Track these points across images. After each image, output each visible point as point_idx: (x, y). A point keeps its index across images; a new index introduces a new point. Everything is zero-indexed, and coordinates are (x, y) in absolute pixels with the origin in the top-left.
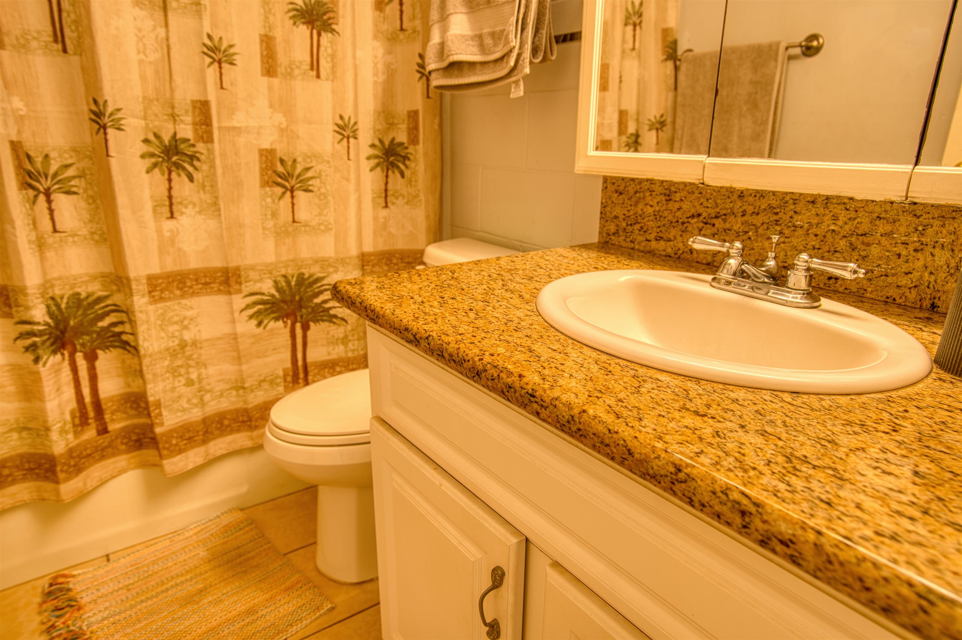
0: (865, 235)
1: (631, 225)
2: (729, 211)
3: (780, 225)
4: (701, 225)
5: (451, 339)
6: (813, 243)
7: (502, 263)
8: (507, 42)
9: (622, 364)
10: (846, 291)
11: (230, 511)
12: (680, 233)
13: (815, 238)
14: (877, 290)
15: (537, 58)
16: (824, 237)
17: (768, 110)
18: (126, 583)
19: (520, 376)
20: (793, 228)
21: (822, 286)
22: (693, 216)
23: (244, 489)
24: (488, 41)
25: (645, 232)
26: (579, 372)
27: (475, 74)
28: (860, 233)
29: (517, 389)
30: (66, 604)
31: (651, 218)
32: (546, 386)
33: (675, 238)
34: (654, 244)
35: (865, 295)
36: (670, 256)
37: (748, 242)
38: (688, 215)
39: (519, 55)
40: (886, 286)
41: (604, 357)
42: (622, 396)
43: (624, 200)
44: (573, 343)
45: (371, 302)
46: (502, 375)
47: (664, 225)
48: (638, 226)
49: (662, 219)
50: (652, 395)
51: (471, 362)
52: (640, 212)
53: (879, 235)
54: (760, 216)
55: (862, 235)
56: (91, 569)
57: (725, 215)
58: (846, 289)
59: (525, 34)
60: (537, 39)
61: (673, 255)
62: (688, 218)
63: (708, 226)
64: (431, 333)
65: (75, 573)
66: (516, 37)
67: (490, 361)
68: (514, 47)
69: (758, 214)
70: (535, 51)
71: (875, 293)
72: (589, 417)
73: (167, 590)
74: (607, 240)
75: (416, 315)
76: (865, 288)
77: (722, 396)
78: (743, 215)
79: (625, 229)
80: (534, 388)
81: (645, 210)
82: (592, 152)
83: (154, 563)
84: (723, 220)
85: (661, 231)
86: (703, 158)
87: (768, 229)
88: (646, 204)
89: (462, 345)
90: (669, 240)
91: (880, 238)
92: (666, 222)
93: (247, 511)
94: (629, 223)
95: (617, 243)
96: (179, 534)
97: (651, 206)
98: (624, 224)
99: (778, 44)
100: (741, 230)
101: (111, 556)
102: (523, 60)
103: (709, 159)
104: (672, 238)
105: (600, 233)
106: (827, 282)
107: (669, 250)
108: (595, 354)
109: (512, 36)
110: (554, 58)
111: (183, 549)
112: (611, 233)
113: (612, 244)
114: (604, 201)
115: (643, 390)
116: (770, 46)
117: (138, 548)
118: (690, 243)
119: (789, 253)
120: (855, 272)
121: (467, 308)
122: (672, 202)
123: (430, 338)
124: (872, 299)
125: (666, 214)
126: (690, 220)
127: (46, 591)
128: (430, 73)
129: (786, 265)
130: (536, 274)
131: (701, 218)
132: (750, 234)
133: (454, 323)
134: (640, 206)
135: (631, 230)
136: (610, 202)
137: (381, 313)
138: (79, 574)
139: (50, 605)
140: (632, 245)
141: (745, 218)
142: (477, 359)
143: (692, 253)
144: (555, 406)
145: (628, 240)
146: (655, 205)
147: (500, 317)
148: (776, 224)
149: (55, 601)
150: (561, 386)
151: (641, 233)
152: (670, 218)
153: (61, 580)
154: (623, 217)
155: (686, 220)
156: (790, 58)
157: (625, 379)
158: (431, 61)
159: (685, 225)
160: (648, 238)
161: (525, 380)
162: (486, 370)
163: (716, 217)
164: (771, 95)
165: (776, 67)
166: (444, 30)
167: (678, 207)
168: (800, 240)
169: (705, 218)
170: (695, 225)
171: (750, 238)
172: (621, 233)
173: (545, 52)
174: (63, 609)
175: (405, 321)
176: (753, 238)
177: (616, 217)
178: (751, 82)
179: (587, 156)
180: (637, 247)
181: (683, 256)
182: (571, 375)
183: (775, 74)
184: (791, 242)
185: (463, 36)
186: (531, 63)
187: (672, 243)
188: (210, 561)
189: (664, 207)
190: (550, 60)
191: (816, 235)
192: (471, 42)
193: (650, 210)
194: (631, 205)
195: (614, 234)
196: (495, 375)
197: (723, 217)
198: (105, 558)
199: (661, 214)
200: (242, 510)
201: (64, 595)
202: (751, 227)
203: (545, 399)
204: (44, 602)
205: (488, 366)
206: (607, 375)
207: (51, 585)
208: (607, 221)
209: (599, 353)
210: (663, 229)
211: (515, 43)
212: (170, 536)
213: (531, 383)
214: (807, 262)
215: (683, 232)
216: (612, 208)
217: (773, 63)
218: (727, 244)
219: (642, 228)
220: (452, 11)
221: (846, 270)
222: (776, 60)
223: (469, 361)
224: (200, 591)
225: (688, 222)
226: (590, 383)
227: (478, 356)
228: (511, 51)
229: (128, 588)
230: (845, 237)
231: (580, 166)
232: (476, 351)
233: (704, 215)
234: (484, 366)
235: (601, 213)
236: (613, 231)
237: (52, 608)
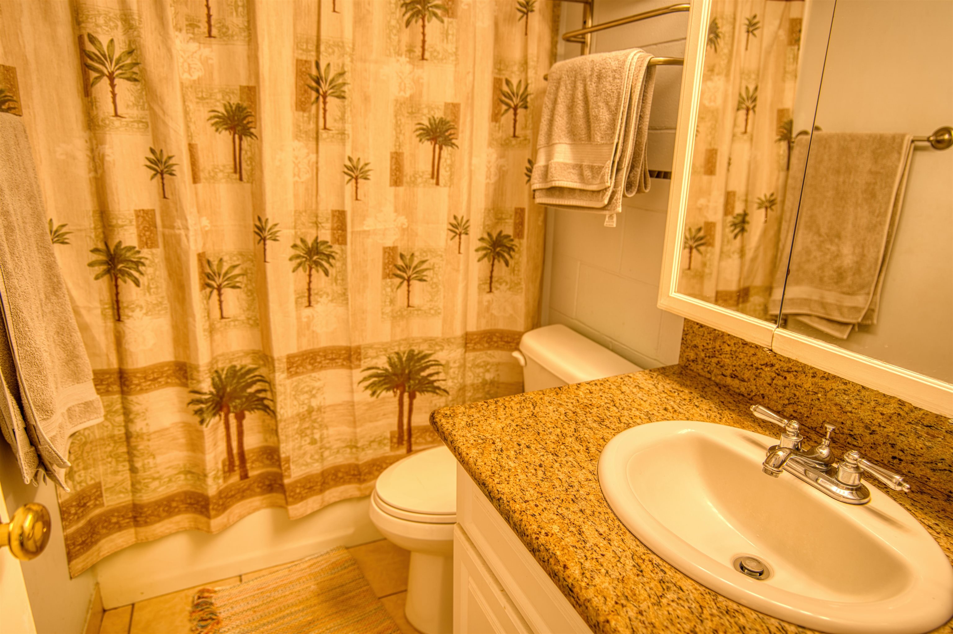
0: (930, 427)
1: (709, 357)
2: (801, 369)
3: (848, 395)
4: (774, 375)
5: (518, 506)
6: (879, 421)
7: (581, 393)
8: (603, 182)
9: (654, 562)
10: (909, 474)
11: (338, 548)
12: (754, 377)
13: (881, 417)
14: (940, 482)
15: (632, 192)
16: (890, 417)
18: (254, 605)
19: (565, 567)
20: (860, 401)
21: (886, 462)
22: (766, 365)
23: (351, 531)
24: (587, 173)
25: (722, 367)
26: (615, 567)
27: (574, 198)
28: (925, 423)
29: (561, 579)
30: (209, 616)
31: (728, 356)
32: (583, 584)
33: (749, 379)
34: (729, 380)
35: (928, 483)
36: (743, 395)
37: (817, 402)
38: (762, 363)
39: (614, 193)
40: (950, 481)
41: (641, 550)
42: (644, 606)
43: (704, 333)
44: (619, 526)
45: (460, 445)
46: (551, 560)
47: (739, 366)
48: (714, 360)
49: (738, 359)
50: (670, 609)
51: (529, 538)
52: (718, 348)
53: (944, 430)
54: (829, 381)
55: (927, 426)
56: (228, 587)
58: (909, 472)
59: (620, 173)
60: (632, 175)
61: (746, 395)
62: (762, 365)
63: (780, 377)
64: (502, 496)
65: (217, 589)
66: (611, 178)
67: (544, 542)
68: (609, 187)
69: (827, 379)
70: (629, 186)
71: (938, 484)
72: (610, 628)
73: (284, 617)
74: (687, 364)
75: (494, 469)
76: (928, 476)
77: (732, 621)
78: (813, 377)
79: (703, 359)
80: (573, 583)
81: (722, 347)
82: (673, 293)
83: (275, 589)
84: (794, 376)
85: (736, 370)
86: (772, 326)
87: (836, 395)
88: (724, 342)
89: (525, 517)
90: (743, 380)
91: (945, 434)
92: (741, 363)
93: (351, 550)
94: (708, 355)
95: (695, 370)
96: (296, 565)
97: (729, 345)
98: (703, 355)
99: (903, 136)
100: (810, 389)
101: (243, 577)
102: (616, 200)
103: (778, 329)
104: (747, 380)
105: (680, 357)
106: (891, 460)
107: (743, 390)
108: (634, 544)
109: (607, 177)
110: (647, 191)
111: (298, 579)
112: (690, 359)
113: (691, 370)
114: (686, 329)
115: (664, 601)
116: (894, 138)
117: (264, 573)
118: (752, 409)
119: (855, 424)
120: (900, 484)
121: (538, 463)
123: (501, 501)
124: (935, 489)
125: (741, 355)
126: (763, 367)
127: (196, 602)
128: (534, 191)
129: (852, 433)
130: (608, 414)
131: (774, 369)
132: (820, 395)
133: (524, 484)
134: (718, 343)
135: (709, 361)
136: (691, 331)
137: (466, 459)
138: (219, 591)
139: (198, 615)
140: (709, 376)
141: (816, 380)
142: (534, 536)
143: (764, 398)
144: (587, 608)
145: (706, 370)
146: (732, 345)
147: (564, 480)
148: (845, 394)
149: (201, 613)
150: (595, 586)
151: (718, 367)
152: (746, 360)
153: (206, 594)
154: (702, 347)
155: (760, 367)
156: (916, 149)
157: (652, 585)
158: (536, 181)
159: (759, 371)
160: (724, 373)
161: (568, 572)
162: (539, 551)
163: (788, 372)
164: (891, 187)
165: (899, 159)
166: (549, 157)
167: (753, 352)
168: (867, 414)
169: (777, 369)
170: (768, 374)
171: (819, 399)
172: (700, 362)
173: (639, 186)
174: (206, 620)
175: (483, 475)
176: (821, 400)
177: (696, 346)
178: (870, 172)
179: (668, 296)
180: (713, 379)
181: (755, 398)
182: (607, 572)
183: (897, 167)
184: (858, 414)
185: (565, 164)
186: (624, 196)
187: (746, 384)
188: (319, 595)
189: (740, 349)
190: (644, 192)
191: (882, 414)
192: (572, 171)
193: (728, 349)
194: (710, 339)
195: (693, 361)
196: (546, 558)
197: (795, 373)
198: (238, 578)
199: (737, 354)
200: (347, 548)
201: (208, 608)
202: (821, 389)
203: (581, 598)
204: (194, 612)
205: (542, 547)
206: (638, 575)
207: (199, 598)
208: (687, 347)
209: (638, 543)
210: (738, 369)
211: (610, 183)
212: (289, 565)
213: (572, 578)
214: (856, 460)
215: (756, 376)
216: (692, 337)
217: (896, 155)
218: (786, 421)
219: (718, 362)
220: (557, 141)
221: (891, 481)
222: (900, 153)
223: (528, 536)
224: (310, 623)
226: (621, 585)
227: (536, 534)
228: (606, 189)
229: (254, 609)
230: (910, 423)
231: (662, 303)
232: (535, 527)
233: (777, 366)
234: (539, 546)
235: (683, 339)
236: (692, 358)
237: (199, 618)
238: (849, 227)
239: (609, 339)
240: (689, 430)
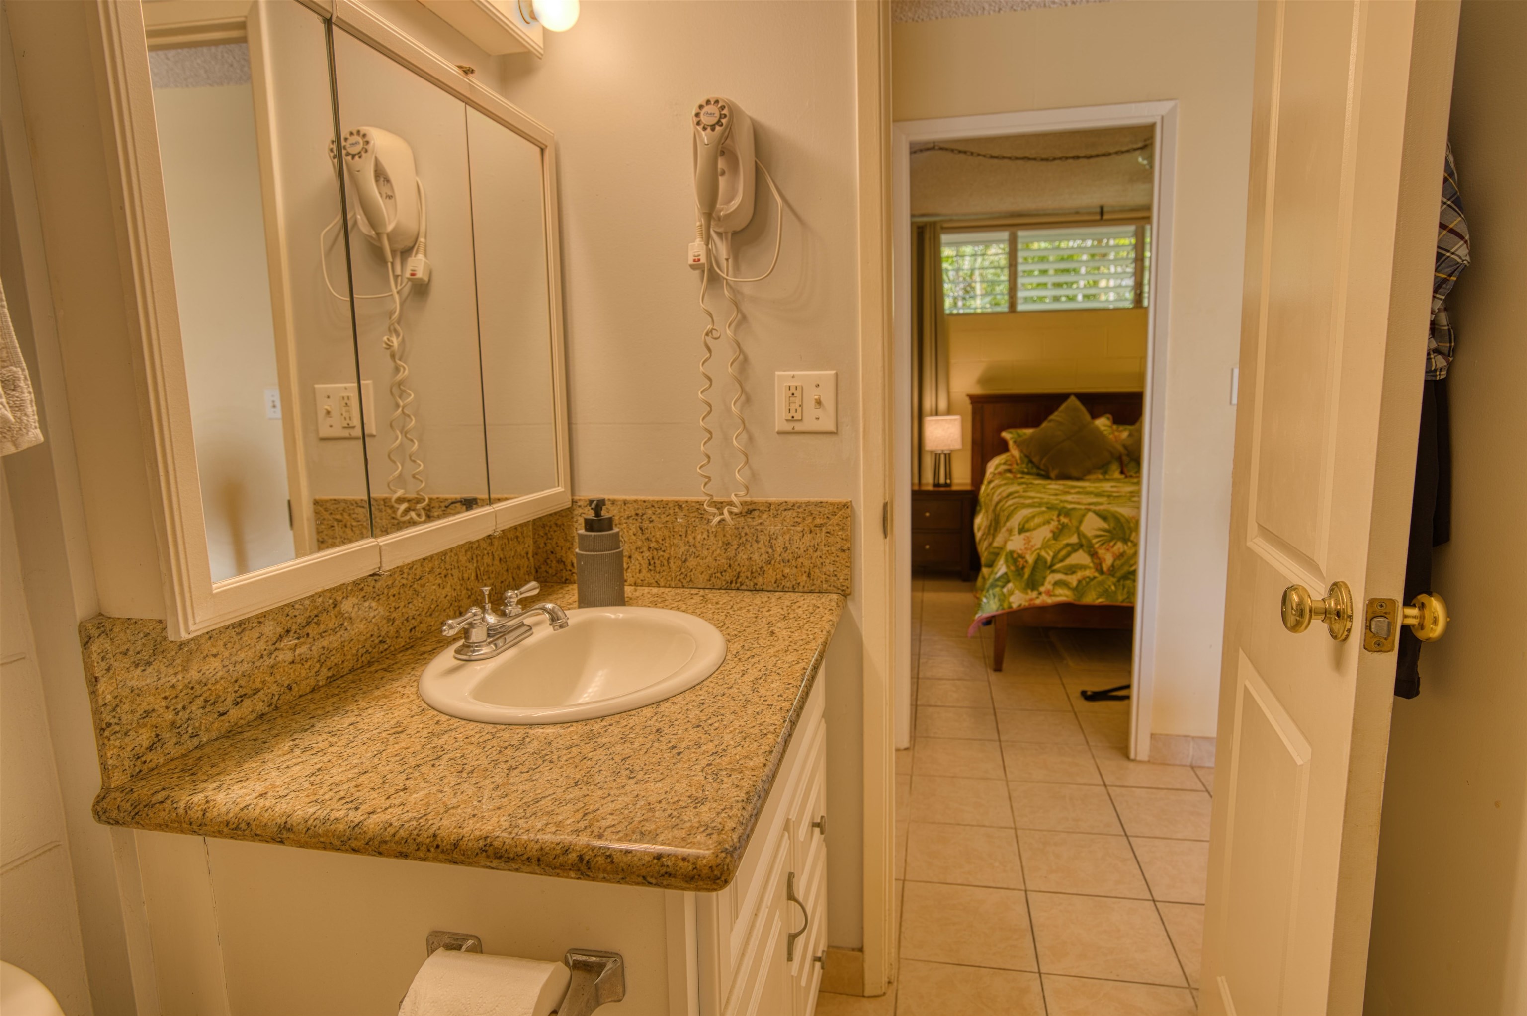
1: (184, 708)
22: (281, 638)
33: (264, 682)
43: (159, 671)
54: (349, 598)
57: (316, 616)
62: (274, 644)
78: (334, 607)
84: (316, 623)
85: (240, 686)
90: (257, 691)
94: (180, 707)
97: (215, 656)
104: (261, 686)
122: (247, 633)
132: (346, 624)
134: (194, 666)
135: (185, 717)
136: (126, 693)
140: (196, 741)
141: (336, 609)
143: (290, 689)
145: (185, 737)
146: (222, 649)
148: (365, 601)
151: (207, 709)
152: (250, 657)
154: (164, 704)
155: (273, 648)
159: (273, 656)
160: (221, 710)
163: (308, 624)
167: (258, 635)
169: (295, 632)
176: (349, 628)
194: (175, 674)
195: (151, 747)
197: (315, 620)
199: (233, 659)
208: (126, 733)
210: (244, 680)
216: (132, 701)
219: (206, 701)
225: (276, 649)
233: (294, 628)
236: (147, 743)
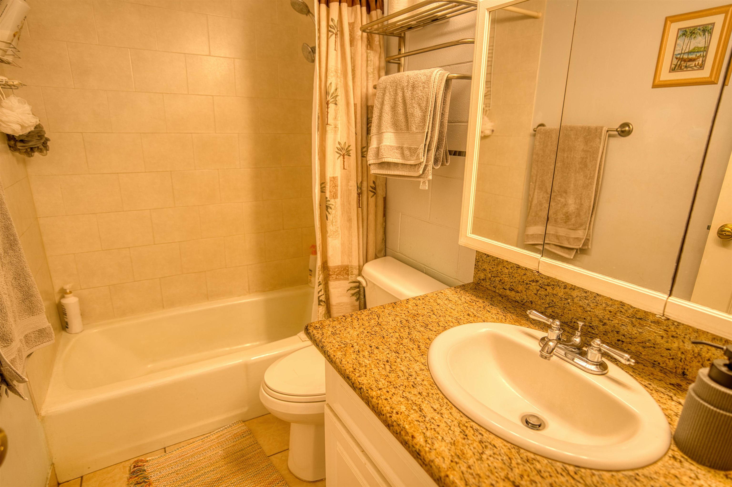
0: (641, 319)
1: (494, 277)
2: (556, 283)
3: (588, 300)
4: (538, 288)
5: (374, 393)
6: (608, 316)
7: (410, 306)
8: (418, 158)
9: (474, 428)
10: (629, 351)
11: (238, 422)
12: (525, 289)
13: (609, 313)
14: (648, 355)
15: (437, 165)
16: (616, 314)
17: (595, 170)
18: (176, 469)
19: (413, 437)
20: (596, 304)
21: (613, 344)
22: (533, 281)
23: (246, 409)
24: (407, 152)
25: (503, 283)
26: (448, 434)
27: (398, 170)
28: (638, 317)
29: (411, 446)
30: (142, 480)
31: (507, 275)
32: (427, 449)
33: (522, 291)
34: (508, 292)
35: (640, 356)
36: (518, 302)
37: (567, 305)
38: (530, 280)
39: (426, 166)
40: (654, 354)
41: (464, 419)
42: (471, 462)
43: (490, 261)
44: (447, 403)
45: (328, 349)
46: (402, 432)
47: (515, 282)
48: (498, 279)
49: (513, 278)
50: (489, 462)
51: (385, 417)
52: (500, 271)
53: (650, 321)
55: (639, 319)
56: (157, 457)
57: (553, 285)
58: (629, 349)
59: (431, 152)
60: (437, 153)
61: (520, 302)
63: (543, 289)
64: (363, 386)
65: (148, 459)
66: (424, 156)
67: (396, 419)
68: (423, 162)
69: (574, 290)
70: (436, 161)
71: (647, 356)
72: (450, 481)
73: (199, 476)
74: (479, 282)
75: (355, 366)
76: (640, 351)
77: (532, 467)
78: (565, 288)
79: (490, 278)
80: (420, 448)
81: (503, 270)
82: (470, 234)
83: (192, 456)
84: (552, 288)
85: (513, 285)
86: (538, 256)
87: (580, 300)
88: (504, 267)
89: (380, 401)
90: (518, 292)
91: (650, 323)
92: (516, 280)
93: (246, 423)
94: (493, 275)
95: (485, 286)
96: (207, 437)
97: (507, 268)
98: (490, 275)
99: (602, 128)
100: (563, 297)
101: (167, 449)
102: (428, 171)
103: (542, 258)
104: (520, 291)
105: (474, 277)
106: (617, 342)
107: (518, 298)
108: (459, 415)
109: (421, 155)
110: (448, 164)
111: (209, 448)
112: (481, 279)
113: (482, 286)
114: (477, 258)
115: (484, 456)
116: (596, 129)
117: (182, 444)
118: (528, 313)
119: (593, 319)
120: (628, 360)
121: (385, 359)
122: (520, 269)
123: (362, 390)
124: (645, 359)
125: (516, 275)
126: (531, 282)
127: (132, 471)
128: (370, 165)
129: (591, 325)
130: (430, 320)
131: (538, 284)
132: (569, 301)
133: (377, 376)
134: (500, 267)
135: (494, 280)
136: (481, 260)
137: (334, 359)
138: (150, 460)
139: (134, 480)
140: (494, 289)
141: (566, 290)
142: (388, 415)
143: (532, 303)
144: (431, 467)
145: (492, 285)
146: (510, 268)
147: (405, 371)
148: (585, 299)
149: (137, 478)
150: (435, 450)
151: (500, 283)
152: (519, 278)
153: (140, 464)
154: (489, 270)
155: (529, 282)
156: (610, 136)
157: (475, 445)
158: (371, 158)
159: (528, 285)
160: (505, 287)
161: (415, 441)
162: (393, 426)
163: (548, 285)
164: (596, 160)
165: (600, 143)
166: (380, 141)
167: (524, 273)
168: (600, 312)
169: (540, 284)
170: (534, 287)
171: (569, 303)
172: (488, 280)
173: (443, 161)
174: (141, 483)
175: (347, 371)
176: (570, 304)
177: (484, 270)
178: (583, 150)
179: (466, 236)
180: (497, 291)
181: (526, 304)
182: (443, 438)
183: (599, 147)
184: (595, 312)
185: (391, 146)
186: (433, 168)
187: (519, 294)
188: (225, 458)
189: (515, 271)
190: (446, 165)
191: (610, 312)
192: (396, 151)
193: (507, 271)
194: (494, 265)
195: (483, 280)
196: (398, 431)
197: (552, 286)
198: (163, 450)
199: (513, 274)
200: (244, 422)
201: (141, 474)
202: (570, 297)
203: (426, 459)
204: (131, 478)
205: (395, 423)
206: (464, 439)
207: (135, 467)
208: (479, 270)
209: (462, 414)
210: (514, 284)
211: (423, 159)
212: (202, 437)
213: (418, 445)
214: (599, 345)
215: (526, 289)
216: (482, 263)
217: (598, 140)
218: (551, 320)
219: (500, 280)
220: (385, 131)
221: (622, 358)
222: (600, 139)
223: (383, 415)
224: (219, 479)
225: (530, 284)
226: (453, 447)
227: (389, 413)
228: (420, 163)
229: (177, 472)
230: (628, 317)
231: (462, 241)
232: (388, 408)
233: (540, 282)
234: (393, 422)
235: (475, 265)
236: (482, 278)
237: (135, 482)
238: (572, 185)
239: (424, 266)
240: (488, 329)
